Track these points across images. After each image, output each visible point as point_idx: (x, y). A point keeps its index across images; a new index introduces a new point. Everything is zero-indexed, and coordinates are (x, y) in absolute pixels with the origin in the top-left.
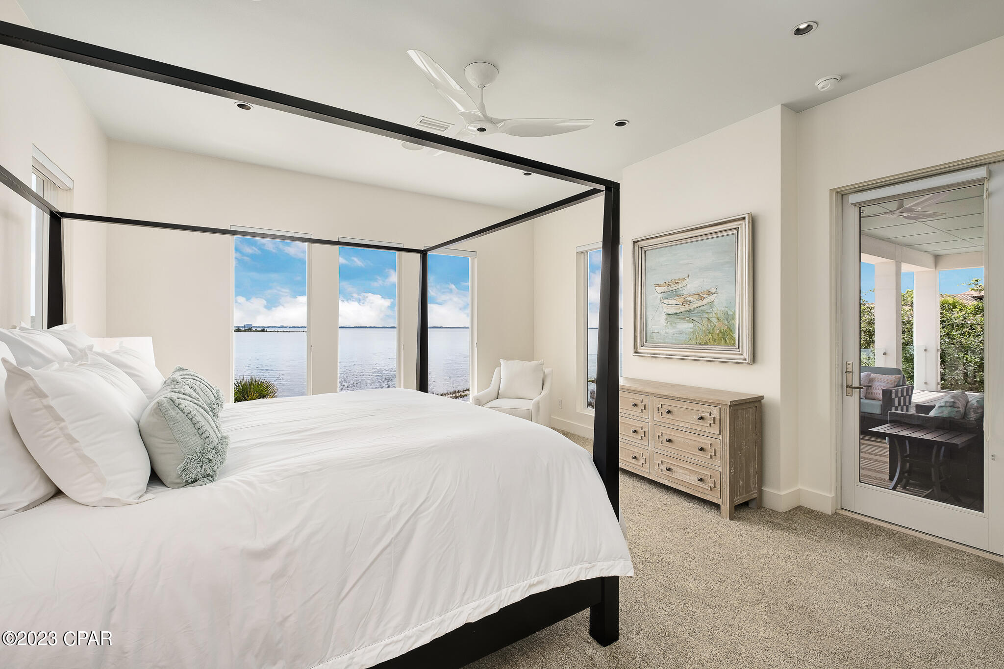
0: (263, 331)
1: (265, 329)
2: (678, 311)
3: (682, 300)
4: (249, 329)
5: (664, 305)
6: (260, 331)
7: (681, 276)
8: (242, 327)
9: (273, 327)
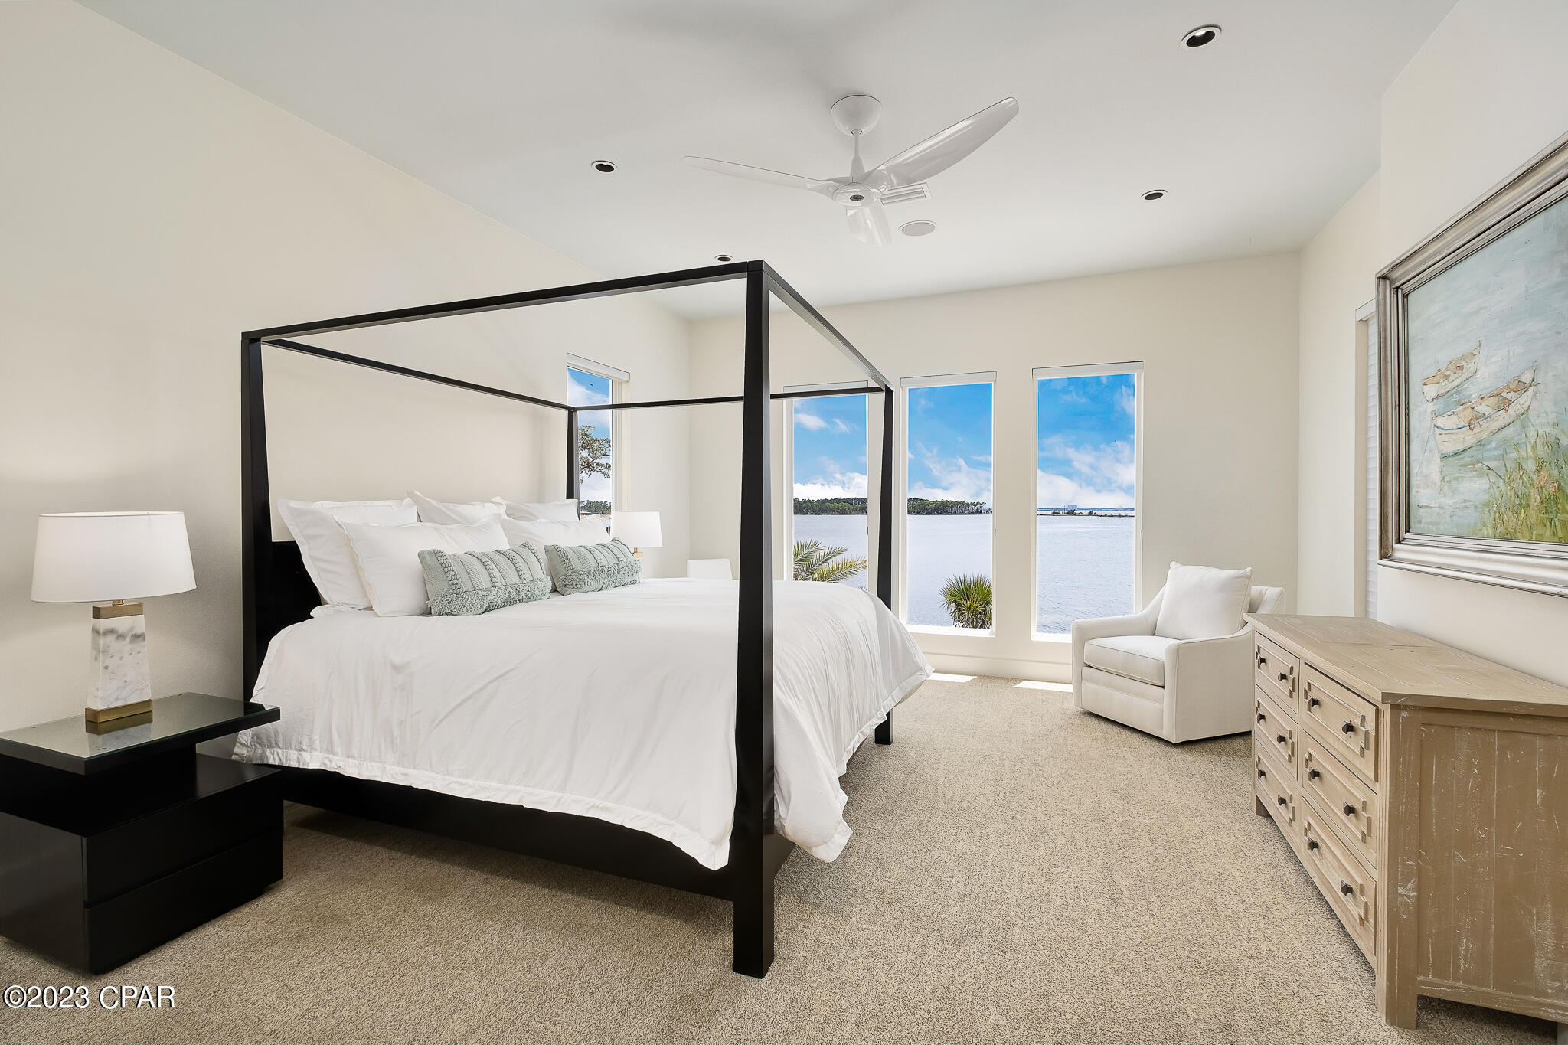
0: (1091, 514)
1: (1094, 512)
2: (1460, 447)
3: (1468, 413)
4: (1072, 513)
5: (1438, 431)
6: (1086, 515)
7: (1464, 348)
8: (1061, 509)
9: (1107, 509)
